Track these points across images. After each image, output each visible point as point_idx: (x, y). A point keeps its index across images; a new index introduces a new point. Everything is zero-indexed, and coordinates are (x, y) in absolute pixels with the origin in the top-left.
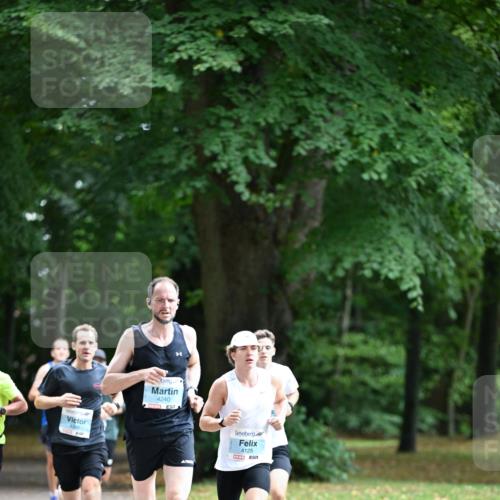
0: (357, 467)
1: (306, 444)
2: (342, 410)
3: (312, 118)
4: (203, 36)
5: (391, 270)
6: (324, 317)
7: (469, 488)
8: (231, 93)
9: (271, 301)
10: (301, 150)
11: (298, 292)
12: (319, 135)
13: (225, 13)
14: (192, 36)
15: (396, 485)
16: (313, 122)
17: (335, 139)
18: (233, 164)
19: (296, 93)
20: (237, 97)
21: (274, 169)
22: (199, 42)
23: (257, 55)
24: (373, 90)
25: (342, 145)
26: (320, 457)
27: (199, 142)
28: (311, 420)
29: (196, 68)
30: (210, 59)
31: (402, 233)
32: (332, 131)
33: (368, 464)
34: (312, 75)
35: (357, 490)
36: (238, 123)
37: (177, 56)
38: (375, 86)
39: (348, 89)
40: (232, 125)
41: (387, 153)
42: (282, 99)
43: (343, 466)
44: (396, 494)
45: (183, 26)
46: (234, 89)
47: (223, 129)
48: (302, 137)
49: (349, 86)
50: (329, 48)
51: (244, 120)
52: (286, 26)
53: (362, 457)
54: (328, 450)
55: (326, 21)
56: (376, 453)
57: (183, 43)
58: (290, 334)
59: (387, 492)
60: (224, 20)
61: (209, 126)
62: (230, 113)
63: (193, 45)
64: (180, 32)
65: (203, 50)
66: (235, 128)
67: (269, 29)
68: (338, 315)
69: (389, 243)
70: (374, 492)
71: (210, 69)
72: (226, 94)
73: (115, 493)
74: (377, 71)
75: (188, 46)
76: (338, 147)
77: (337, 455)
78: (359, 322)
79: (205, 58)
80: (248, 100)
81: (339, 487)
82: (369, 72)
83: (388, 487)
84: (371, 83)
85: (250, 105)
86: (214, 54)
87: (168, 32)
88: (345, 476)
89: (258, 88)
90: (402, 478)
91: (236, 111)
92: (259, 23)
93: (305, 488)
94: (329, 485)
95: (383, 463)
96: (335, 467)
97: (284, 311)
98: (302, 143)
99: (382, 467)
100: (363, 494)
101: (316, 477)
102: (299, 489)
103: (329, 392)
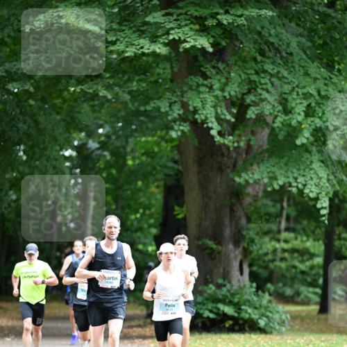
0: (291, 323)
1: (256, 308)
2: (281, 285)
3: (259, 91)
4: (186, 25)
5: (311, 191)
6: (268, 221)
8: (206, 68)
9: (232, 210)
10: (251, 114)
11: (250, 204)
12: (265, 103)
13: (200, 10)
14: (179, 25)
15: (317, 336)
16: (261, 94)
17: (274, 106)
18: (208, 116)
19: (249, 72)
20: (210, 71)
22: (183, 29)
23: (224, 43)
24: (302, 71)
26: (267, 317)
27: (185, 100)
28: (260, 292)
29: (184, 45)
30: (192, 41)
31: (321, 166)
32: (272, 101)
33: (298, 322)
34: (259, 58)
35: (291, 339)
36: (211, 88)
37: (171, 37)
38: (303, 67)
39: (286, 69)
40: (207, 90)
41: (312, 119)
42: (240, 76)
43: (282, 323)
44: (318, 342)
45: (172, 18)
46: (208, 66)
47: (202, 93)
49: (286, 67)
50: (271, 40)
51: (215, 87)
52: (243, 18)
53: (294, 317)
54: (270, 312)
55: (270, 13)
56: (304, 314)
57: (173, 29)
58: (244, 233)
59: (311, 341)
61: (190, 88)
62: (205, 82)
63: (180, 30)
64: (170, 22)
65: (187, 34)
66: (209, 92)
67: (231, 21)
68: (278, 220)
69: (311, 172)
70: (302, 341)
71: (193, 47)
72: (202, 68)
74: (304, 56)
75: (177, 30)
76: (276, 113)
77: (277, 316)
78: (292, 225)
79: (188, 39)
80: (217, 73)
81: (278, 338)
82: (299, 58)
83: (311, 337)
84: (300, 66)
85: (218, 77)
86: (194, 37)
87: (163, 22)
88: (284, 329)
89: (224, 65)
90: (322, 332)
91: (209, 80)
92: (224, 17)
93: (255, 337)
94: (271, 336)
95: (308, 321)
96: (276, 324)
97: (240, 218)
98: (253, 108)
99: (308, 324)
100: (295, 342)
101: (262, 331)
102: (250, 338)
103: (271, 273)
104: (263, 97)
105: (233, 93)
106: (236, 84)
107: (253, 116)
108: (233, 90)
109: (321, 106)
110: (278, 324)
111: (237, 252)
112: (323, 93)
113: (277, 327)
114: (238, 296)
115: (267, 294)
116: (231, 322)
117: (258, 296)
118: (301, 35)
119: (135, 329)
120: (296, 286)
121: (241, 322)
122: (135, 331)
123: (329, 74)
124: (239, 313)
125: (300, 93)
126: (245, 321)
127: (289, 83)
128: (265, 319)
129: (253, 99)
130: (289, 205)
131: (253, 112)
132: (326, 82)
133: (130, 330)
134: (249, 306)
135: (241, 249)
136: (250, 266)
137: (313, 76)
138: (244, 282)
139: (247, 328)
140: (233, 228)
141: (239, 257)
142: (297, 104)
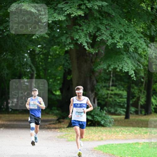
0: (114, 123)
1: (100, 117)
2: (110, 107)
3: (101, 30)
4: (73, 7)
6: (105, 82)
7: (144, 129)
8: (80, 22)
9: (91, 78)
10: (98, 39)
11: (98, 76)
12: (103, 35)
14: (70, 7)
15: (124, 128)
16: (102, 32)
17: (107, 36)
18: (82, 41)
19: (97, 23)
20: (82, 23)
21: (92, 43)
22: (72, 9)
23: (87, 12)
24: (118, 22)
25: (109, 38)
26: (105, 120)
27: (72, 36)
28: (102, 111)
29: (72, 16)
30: (75, 13)
32: (106, 34)
33: (117, 122)
34: (101, 18)
35: (114, 129)
36: (83, 30)
37: (66, 13)
39: (112, 22)
40: (81, 31)
42: (94, 25)
43: (110, 123)
44: (124, 130)
45: (68, 5)
46: (81, 21)
47: (79, 32)
48: (99, 35)
53: (115, 120)
54: (106, 118)
55: (106, 4)
56: (119, 119)
58: (96, 87)
59: (122, 130)
60: (79, 4)
61: (74, 31)
62: (80, 28)
63: (71, 10)
64: (67, 7)
65: (73, 11)
67: (91, 6)
68: (109, 82)
70: (118, 130)
71: (75, 15)
73: (48, 130)
74: (119, 17)
75: (69, 10)
76: (108, 39)
77: (108, 120)
78: (114, 83)
79: (74, 13)
80: (85, 24)
81: (109, 128)
82: (117, 17)
83: (122, 128)
84: (117, 20)
85: (85, 26)
86: (76, 11)
87: (64, 7)
88: (111, 125)
89: (87, 21)
90: (126, 126)
91: (82, 27)
92: (89, 5)
93: (100, 128)
94: (106, 128)
95: (121, 122)
96: (108, 123)
97: (94, 81)
98: (98, 37)
99: (121, 123)
100: (115, 130)
101: (103, 126)
102: (98, 129)
103: (106, 103)
104: (102, 33)
105: (91, 31)
106: (92, 28)
107: (99, 40)
108: (91, 30)
109: (126, 35)
110: (109, 123)
111: (92, 95)
112: (127, 31)
113: (109, 124)
114: (93, 112)
115: (105, 111)
116: (90, 122)
117: (101, 112)
118: (118, 8)
119: (52, 125)
120: (116, 108)
121: (94, 122)
122: (52, 126)
123: (129, 23)
124: (93, 119)
125: (117, 31)
126: (96, 122)
127: (113, 27)
128: (104, 121)
129: (99, 33)
130: (113, 76)
131: (99, 39)
132: (128, 26)
133: (50, 126)
134: (97, 116)
135: (94, 93)
136: (98, 100)
137: (122, 24)
138: (95, 106)
139: (96, 125)
140: (91, 85)
141: (93, 97)
142: (116, 35)
